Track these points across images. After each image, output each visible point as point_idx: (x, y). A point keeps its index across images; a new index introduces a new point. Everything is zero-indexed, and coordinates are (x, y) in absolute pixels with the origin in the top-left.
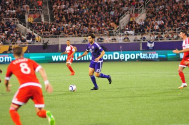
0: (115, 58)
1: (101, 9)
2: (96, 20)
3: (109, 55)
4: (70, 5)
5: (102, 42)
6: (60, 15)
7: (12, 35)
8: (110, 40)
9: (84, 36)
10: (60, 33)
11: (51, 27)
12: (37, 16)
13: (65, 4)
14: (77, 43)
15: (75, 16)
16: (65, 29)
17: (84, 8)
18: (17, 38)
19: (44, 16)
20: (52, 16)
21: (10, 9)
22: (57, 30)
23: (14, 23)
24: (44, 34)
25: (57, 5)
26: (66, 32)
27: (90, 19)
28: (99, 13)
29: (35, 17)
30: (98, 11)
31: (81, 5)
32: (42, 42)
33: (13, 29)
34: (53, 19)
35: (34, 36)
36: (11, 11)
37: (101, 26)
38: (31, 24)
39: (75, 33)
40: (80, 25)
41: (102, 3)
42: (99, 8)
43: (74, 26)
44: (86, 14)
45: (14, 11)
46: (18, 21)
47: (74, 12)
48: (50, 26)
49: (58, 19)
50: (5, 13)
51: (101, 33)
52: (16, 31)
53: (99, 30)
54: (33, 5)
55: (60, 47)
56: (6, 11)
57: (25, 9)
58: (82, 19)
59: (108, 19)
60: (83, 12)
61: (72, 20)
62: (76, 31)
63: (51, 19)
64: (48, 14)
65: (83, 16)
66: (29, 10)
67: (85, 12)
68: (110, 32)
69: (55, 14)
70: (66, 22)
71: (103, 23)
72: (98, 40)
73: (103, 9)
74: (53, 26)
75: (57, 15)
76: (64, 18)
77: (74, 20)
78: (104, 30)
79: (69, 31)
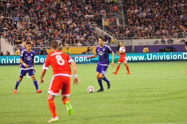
0: (184, 58)
1: (172, 13)
2: (166, 23)
3: (179, 56)
4: (143, 10)
5: (171, 43)
6: (134, 19)
7: (90, 37)
8: (179, 42)
9: (155, 38)
10: (134, 35)
11: (125, 30)
12: (113, 20)
13: (138, 9)
14: (149, 45)
15: (148, 20)
16: (138, 32)
17: (155, 12)
18: (94, 40)
19: (119, 20)
20: (126, 20)
21: (88, 14)
22: (131, 32)
23: (92, 26)
24: (119, 36)
25: (131, 9)
26: (140, 34)
27: (161, 23)
28: (169, 17)
29: (111, 21)
30: (168, 15)
31: (153, 10)
32: (117, 43)
33: (91, 32)
34: (127, 23)
35: (110, 39)
36: (90, 16)
37: (172, 29)
38: (107, 27)
39: (147, 35)
40: (151, 28)
41: (172, 7)
42: (169, 12)
43: (146, 29)
44: (157, 18)
45: (92, 16)
46: (96, 25)
47: (147, 15)
49: (132, 22)
50: (84, 18)
51: (171, 35)
52: (94, 34)
53: (169, 33)
54: (109, 10)
55: (133, 48)
56: (85, 16)
57: (102, 14)
58: (154, 22)
59: (178, 22)
60: (154, 16)
61: (144, 24)
62: (148, 34)
63: (125, 22)
64: (123, 18)
65: (155, 20)
66: (105, 14)
67: (157, 15)
68: (179, 34)
69: (129, 18)
70: (139, 25)
71: (173, 26)
72: (168, 41)
73: (173, 13)
74: (127, 29)
75: (131, 19)
76: (137, 22)
77: (146, 24)
78: (174, 32)
79: (142, 34)
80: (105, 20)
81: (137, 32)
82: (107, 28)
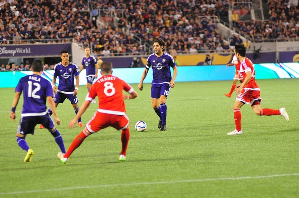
6: (278, 10)
7: (210, 39)
10: (278, 36)
11: (265, 27)
12: (245, 11)
16: (285, 30)
18: (216, 43)
19: (255, 12)
20: (266, 12)
21: (206, 4)
22: (273, 31)
23: (213, 22)
24: (255, 37)
26: (287, 33)
29: (242, 13)
32: (252, 49)
33: (211, 31)
34: (267, 16)
36: (209, 6)
38: (237, 23)
43: (298, 25)
45: (213, 6)
46: (218, 20)
48: (263, 25)
49: (274, 16)
50: (200, 9)
52: (216, 34)
55: (277, 55)
56: (202, 6)
57: (228, 3)
61: (294, 17)
63: (264, 15)
64: (261, 8)
66: (233, 3)
69: (271, 9)
70: (286, 20)
74: (268, 26)
75: (273, 10)
76: (283, 15)
79: (291, 33)
80: (233, 13)
81: (282, 30)
82: (236, 25)
